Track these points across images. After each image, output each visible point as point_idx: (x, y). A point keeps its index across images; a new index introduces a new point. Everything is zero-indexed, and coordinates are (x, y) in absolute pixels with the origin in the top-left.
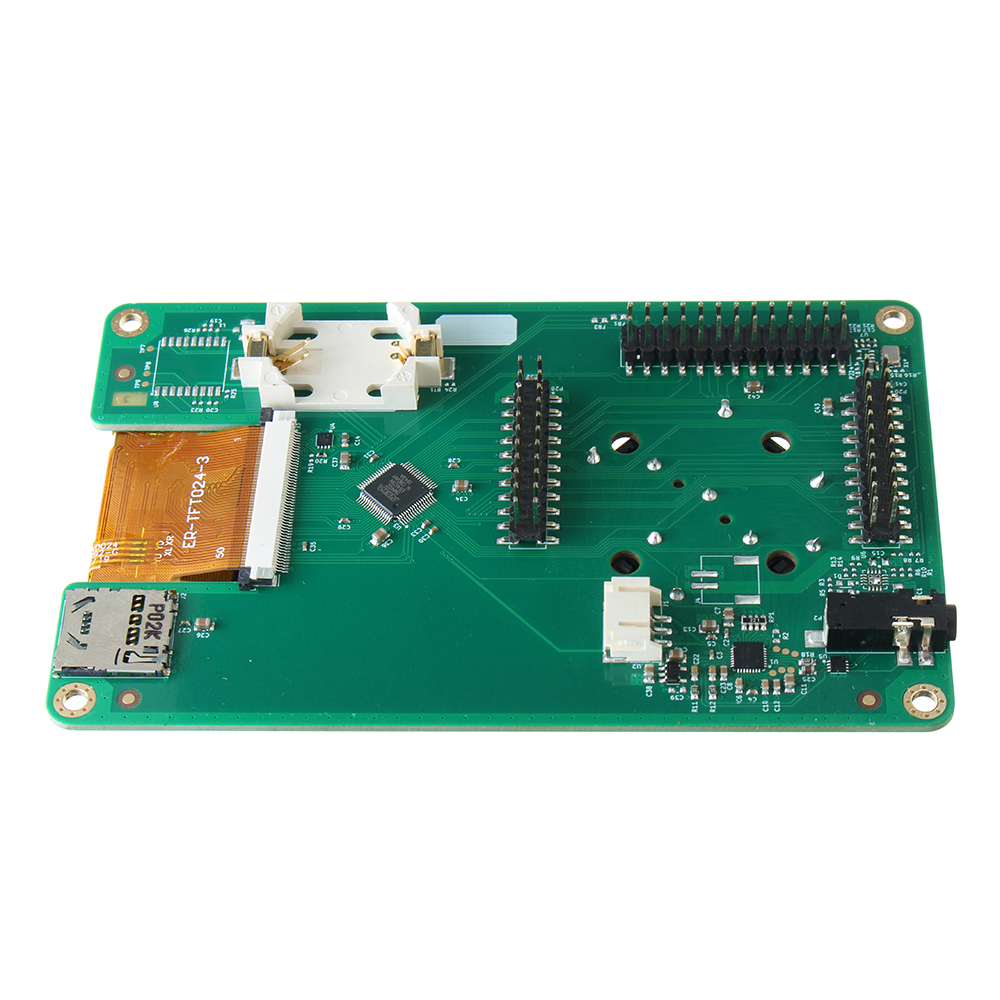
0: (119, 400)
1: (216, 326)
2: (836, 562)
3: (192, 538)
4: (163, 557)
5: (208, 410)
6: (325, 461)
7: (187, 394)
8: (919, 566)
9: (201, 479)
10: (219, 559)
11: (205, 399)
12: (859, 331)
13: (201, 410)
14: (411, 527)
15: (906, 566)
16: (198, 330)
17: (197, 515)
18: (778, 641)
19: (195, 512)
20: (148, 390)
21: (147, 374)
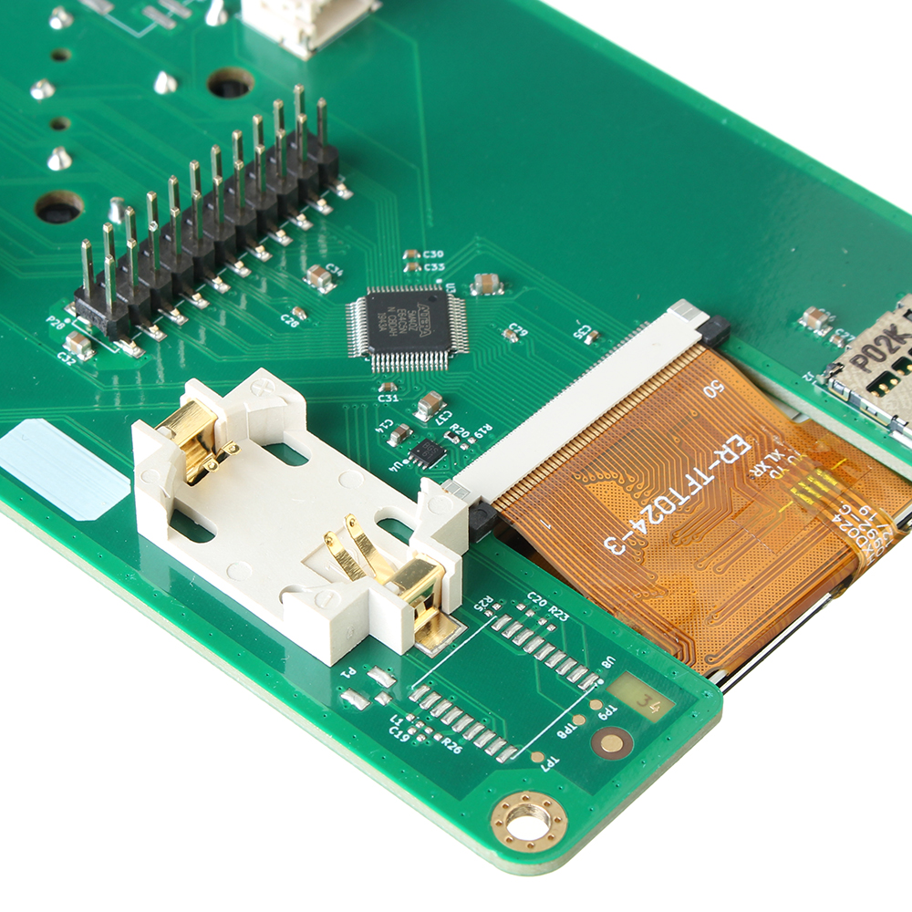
0: (657, 708)
1: (404, 727)
3: (728, 450)
4: (788, 454)
5: (541, 602)
6: (455, 425)
7: (549, 648)
9: (642, 522)
10: (720, 382)
11: (528, 624)
13: (553, 609)
16: (437, 737)
17: (693, 475)
19: (693, 482)
20: (604, 695)
21: (580, 720)
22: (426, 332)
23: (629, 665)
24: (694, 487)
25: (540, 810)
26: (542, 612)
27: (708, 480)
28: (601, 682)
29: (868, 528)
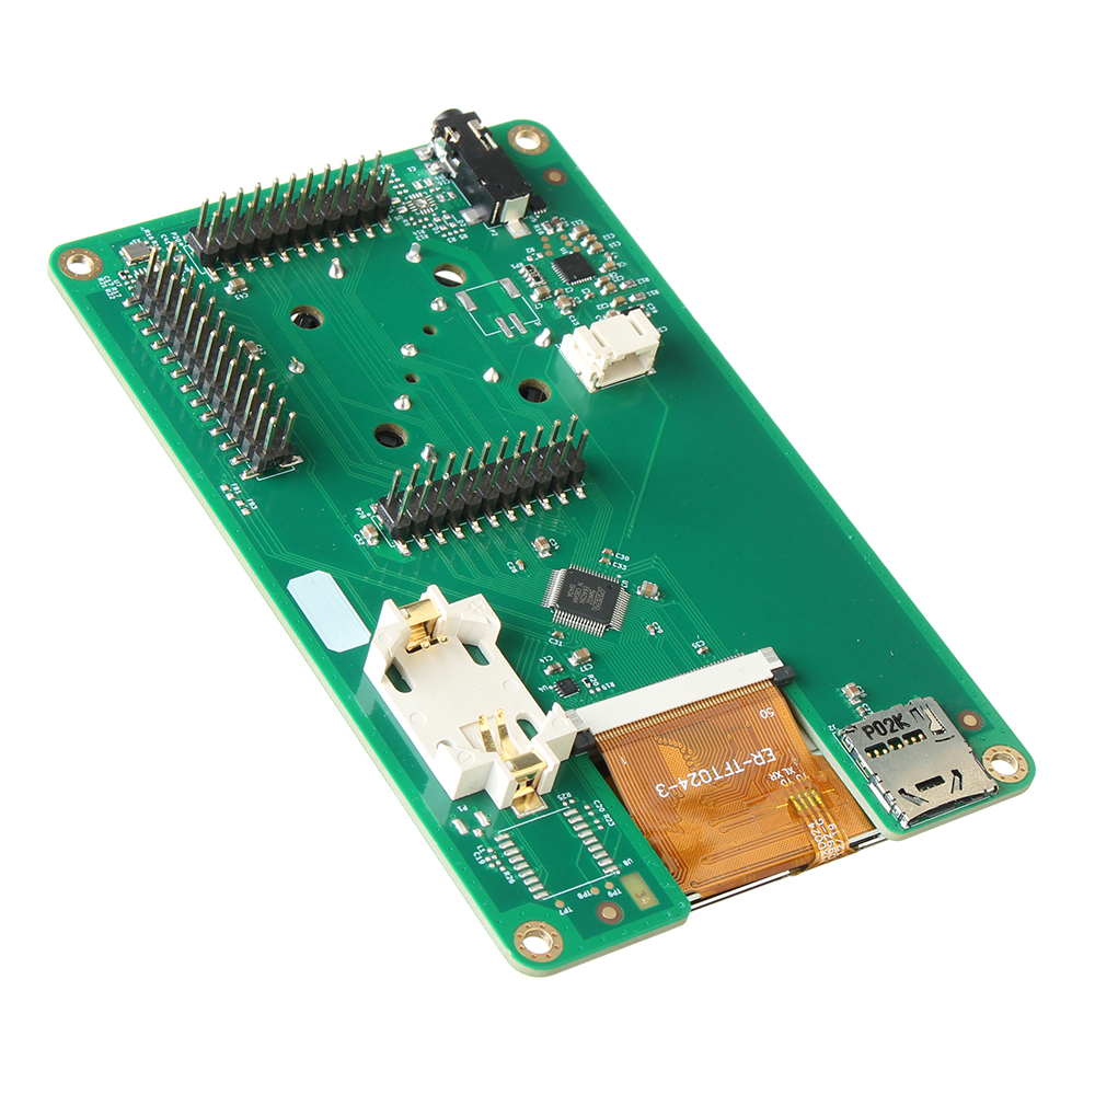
0: (646, 901)
1: (485, 855)
2: (421, 236)
3: (760, 756)
4: (798, 773)
5: (602, 809)
6: (591, 676)
7: (594, 839)
9: (686, 782)
10: (774, 709)
11: (587, 820)
12: (114, 288)
13: (607, 816)
14: (617, 573)
16: (502, 869)
17: (732, 764)
18: (539, 254)
19: (729, 768)
20: (614, 880)
21: (595, 891)
22: (597, 608)
23: (639, 867)
24: (729, 772)
25: (548, 936)
26: (598, 816)
27: (740, 771)
28: (618, 872)
29: (829, 839)
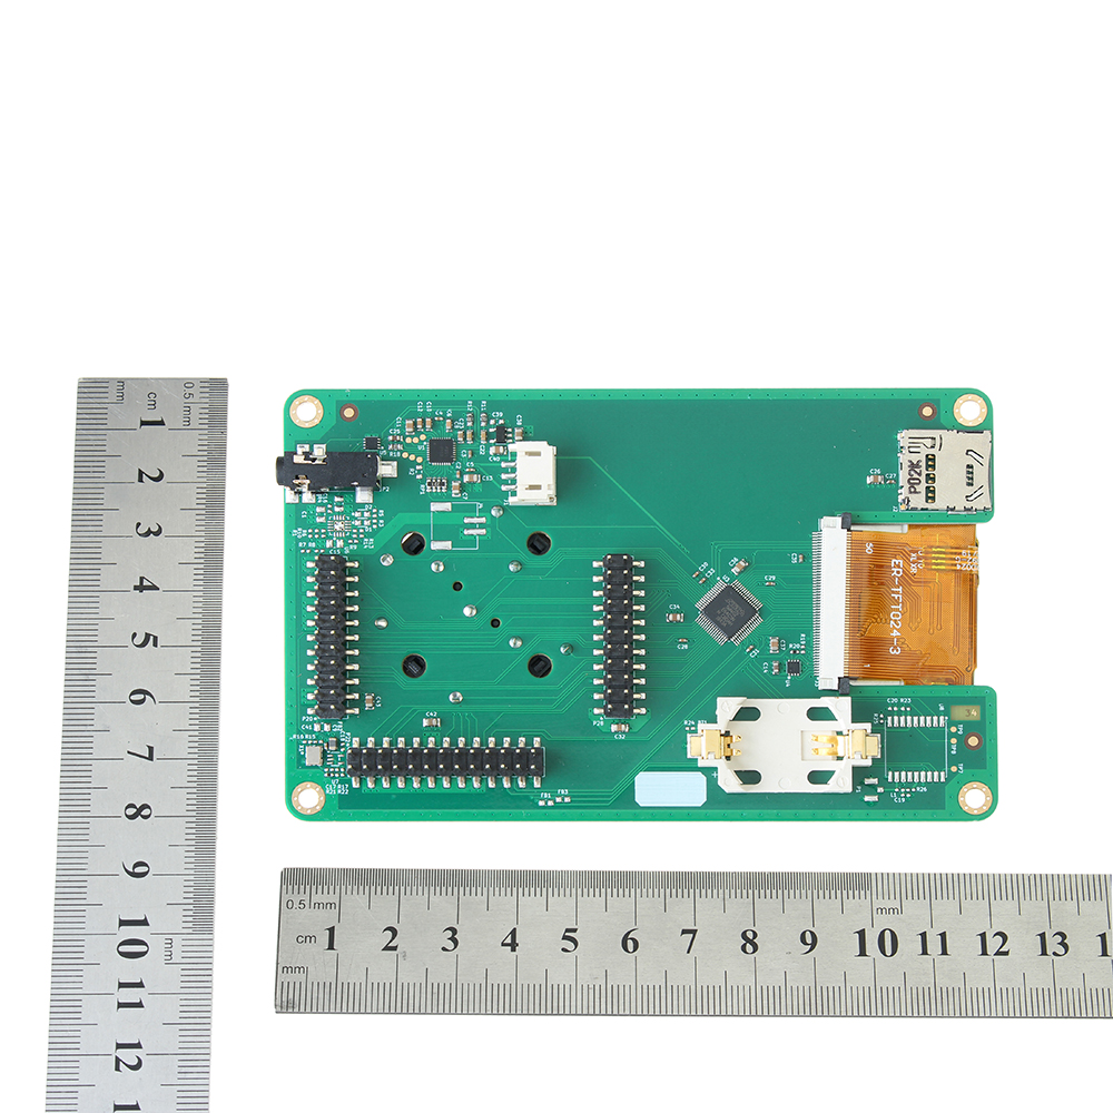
0: (974, 713)
1: (898, 794)
2: (369, 544)
3: (895, 570)
5: (895, 700)
6: (791, 646)
7: (916, 718)
8: (303, 539)
9: (895, 631)
10: (869, 542)
11: (899, 714)
12: (339, 786)
13: (902, 700)
14: (715, 579)
15: (314, 540)
16: (913, 790)
17: (893, 592)
18: (418, 467)
19: (896, 596)
20: (951, 723)
21: (954, 741)
22: (741, 611)
23: (951, 702)
24: (899, 598)
26: (899, 705)
27: (900, 589)
28: (946, 718)
